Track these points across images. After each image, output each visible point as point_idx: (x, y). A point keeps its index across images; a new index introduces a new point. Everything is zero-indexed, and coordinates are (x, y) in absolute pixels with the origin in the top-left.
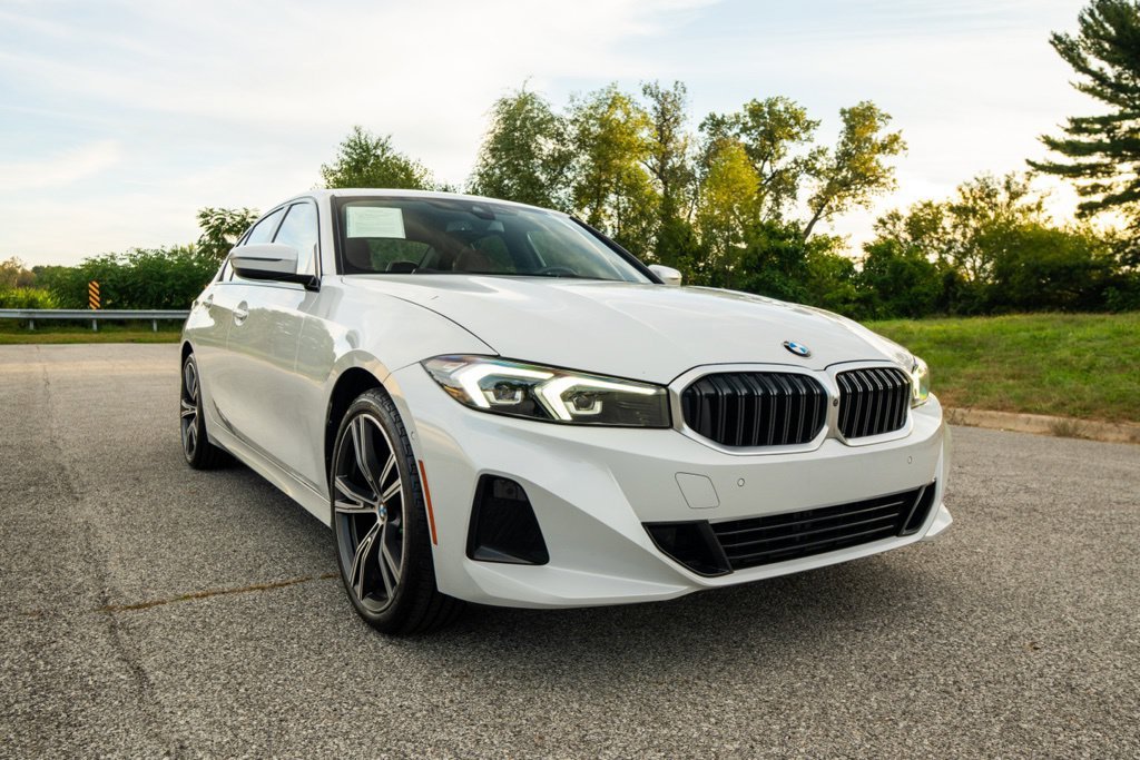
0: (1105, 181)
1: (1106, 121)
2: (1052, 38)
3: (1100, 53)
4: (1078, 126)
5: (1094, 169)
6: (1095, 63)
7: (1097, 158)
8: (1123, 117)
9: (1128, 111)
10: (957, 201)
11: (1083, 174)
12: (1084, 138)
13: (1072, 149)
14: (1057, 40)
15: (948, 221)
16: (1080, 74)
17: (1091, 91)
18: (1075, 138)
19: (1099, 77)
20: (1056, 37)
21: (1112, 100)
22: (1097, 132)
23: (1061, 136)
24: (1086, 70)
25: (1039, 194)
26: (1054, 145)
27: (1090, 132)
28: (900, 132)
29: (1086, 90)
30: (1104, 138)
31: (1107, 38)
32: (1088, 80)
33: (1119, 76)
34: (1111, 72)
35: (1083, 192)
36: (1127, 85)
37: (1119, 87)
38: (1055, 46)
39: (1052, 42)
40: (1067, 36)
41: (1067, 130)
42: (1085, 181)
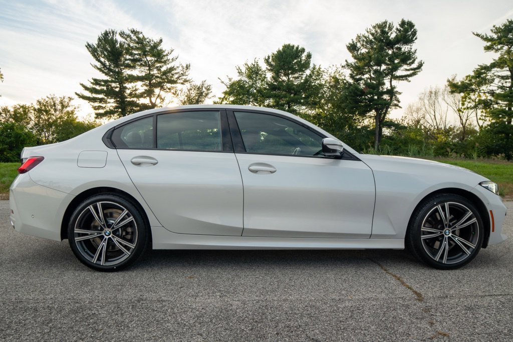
0: (103, 105)
1: (106, 82)
2: (87, 44)
3: (105, 57)
4: (97, 82)
5: (101, 100)
6: (102, 60)
7: (101, 96)
8: (112, 81)
9: (114, 79)
10: (37, 107)
11: (97, 101)
12: (98, 87)
13: (93, 91)
14: (89, 46)
15: (32, 115)
16: (96, 61)
17: (100, 69)
18: (95, 87)
19: (103, 64)
20: (88, 45)
21: (106, 74)
22: (103, 86)
23: (89, 85)
24: (99, 61)
26: (86, 88)
27: (100, 85)
29: (97, 68)
31: (106, 50)
32: (99, 65)
33: (110, 65)
34: (107, 63)
35: (95, 108)
36: (112, 69)
37: (110, 70)
38: (88, 48)
39: (86, 46)
40: (93, 45)
41: (92, 83)
42: (97, 104)
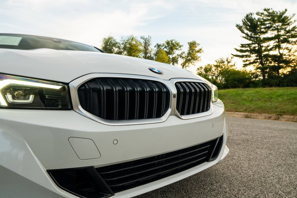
0: (249, 59)
1: (249, 45)
2: (236, 25)
3: (247, 29)
4: (243, 46)
5: (246, 56)
6: (246, 31)
7: (247, 53)
8: (252, 44)
9: (254, 42)
10: (216, 64)
11: (244, 57)
12: (244, 49)
13: (241, 51)
14: (237, 26)
15: (213, 69)
16: (243, 34)
17: (245, 38)
18: (242, 49)
19: (247, 34)
20: (237, 25)
21: (250, 40)
22: (247, 47)
23: (239, 48)
24: (244, 33)
25: (234, 62)
26: (237, 50)
27: (246, 47)
28: (202, 48)
29: (244, 37)
30: (249, 49)
31: (248, 25)
32: (244, 35)
33: (251, 34)
34: (249, 33)
35: (244, 61)
36: (253, 37)
37: (251, 37)
38: (237, 27)
39: (236, 26)
40: (239, 25)
41: (240, 47)
42: (245, 59)
